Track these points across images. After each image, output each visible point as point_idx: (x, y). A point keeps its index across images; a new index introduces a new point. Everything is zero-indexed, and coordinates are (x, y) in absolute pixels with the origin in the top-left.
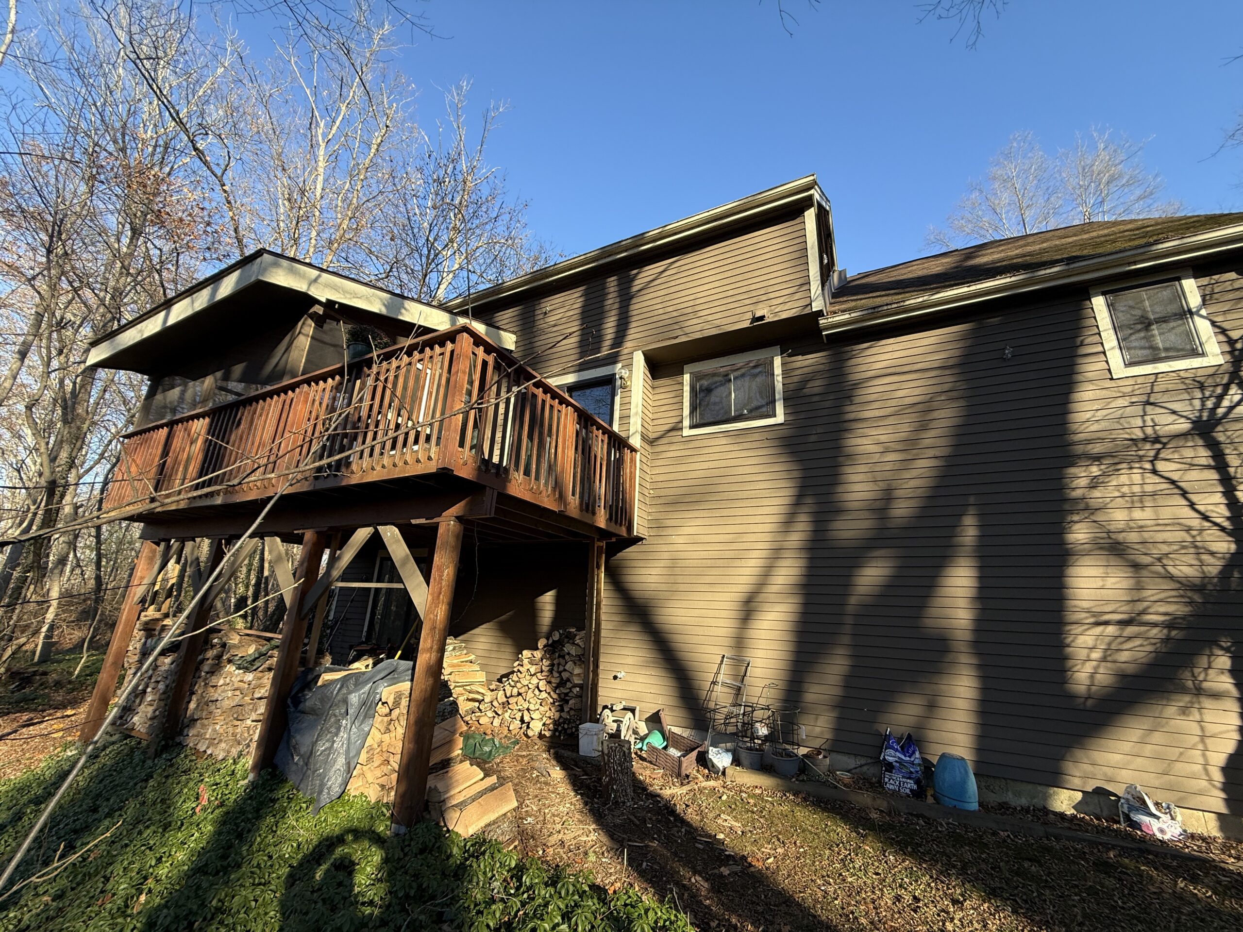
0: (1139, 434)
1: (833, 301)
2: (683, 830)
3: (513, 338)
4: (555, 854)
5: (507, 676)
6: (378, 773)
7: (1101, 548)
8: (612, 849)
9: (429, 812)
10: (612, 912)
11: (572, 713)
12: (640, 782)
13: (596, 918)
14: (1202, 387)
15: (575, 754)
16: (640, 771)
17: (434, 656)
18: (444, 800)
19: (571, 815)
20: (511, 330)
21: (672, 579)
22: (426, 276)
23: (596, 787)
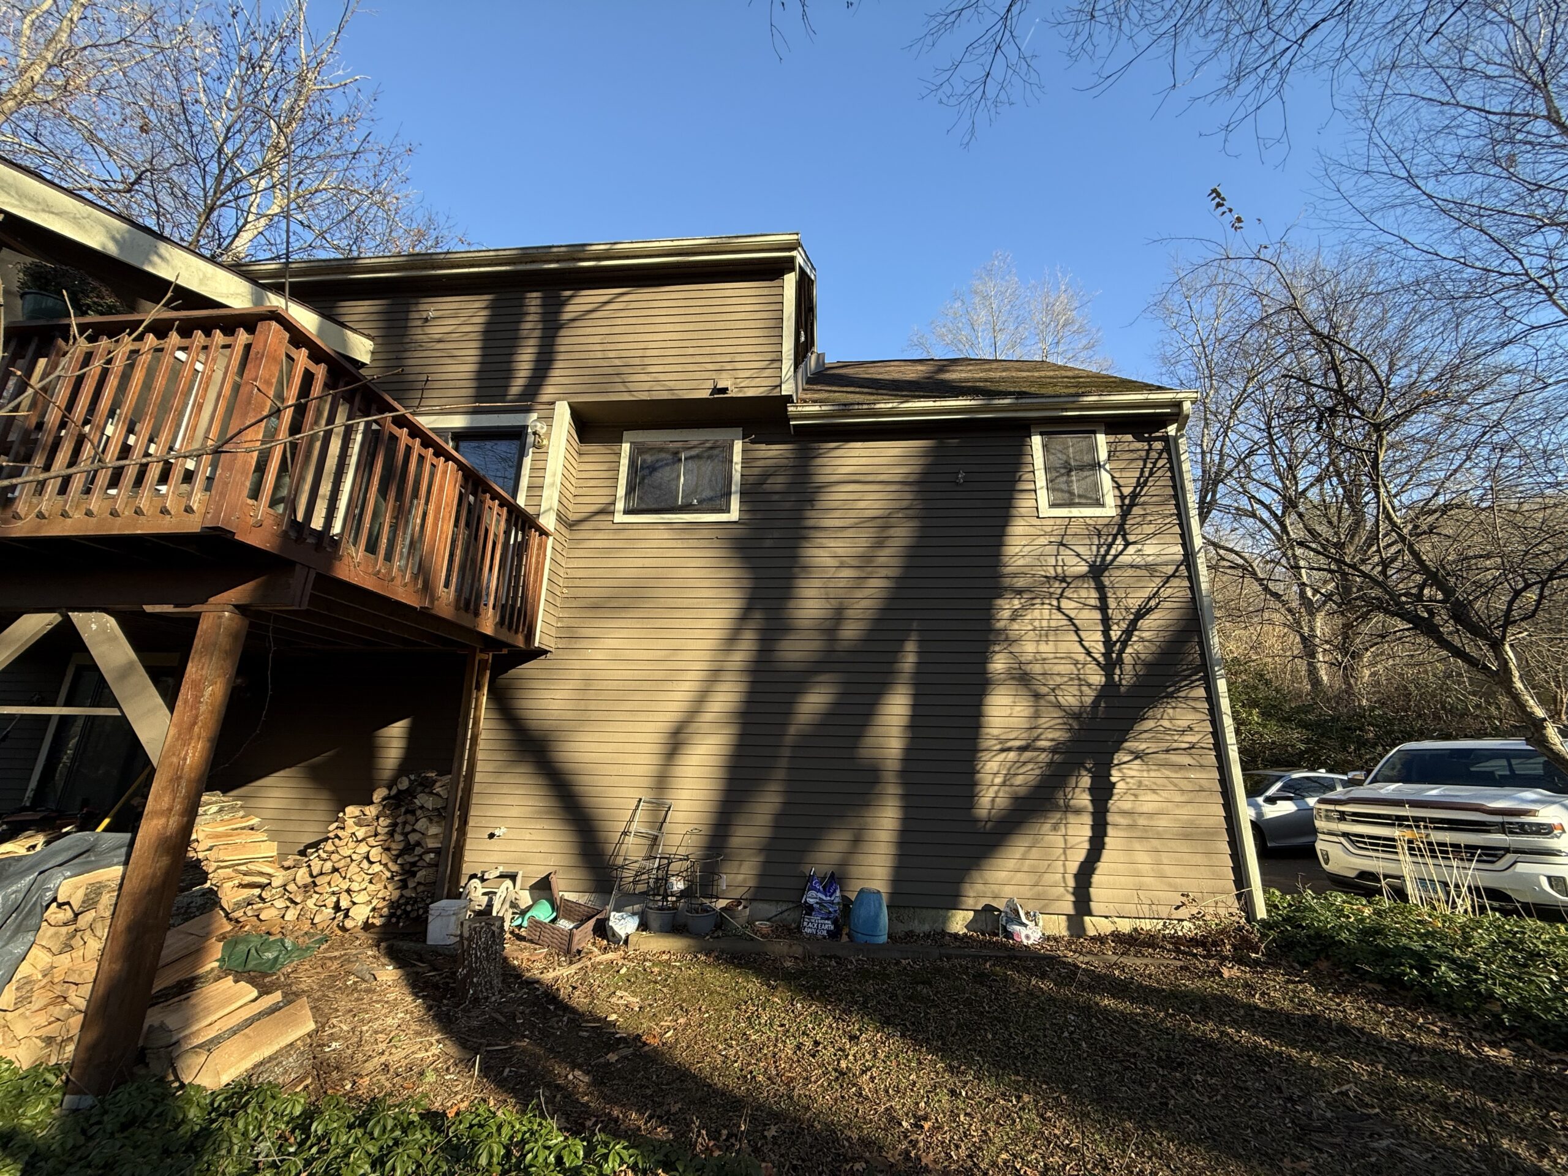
0: (1052, 573)
1: (806, 387)
2: (565, 1019)
3: (369, 345)
4: (372, 1084)
5: (315, 845)
6: (41, 1019)
7: (1013, 678)
8: (461, 1061)
9: (147, 1065)
10: (450, 1140)
11: (421, 889)
12: (514, 968)
13: (424, 1153)
14: (1099, 535)
15: (419, 946)
16: (515, 954)
17: (173, 823)
18: (177, 1042)
19: (403, 1027)
20: (366, 332)
21: (582, 705)
22: (212, 209)
23: (448, 983)
